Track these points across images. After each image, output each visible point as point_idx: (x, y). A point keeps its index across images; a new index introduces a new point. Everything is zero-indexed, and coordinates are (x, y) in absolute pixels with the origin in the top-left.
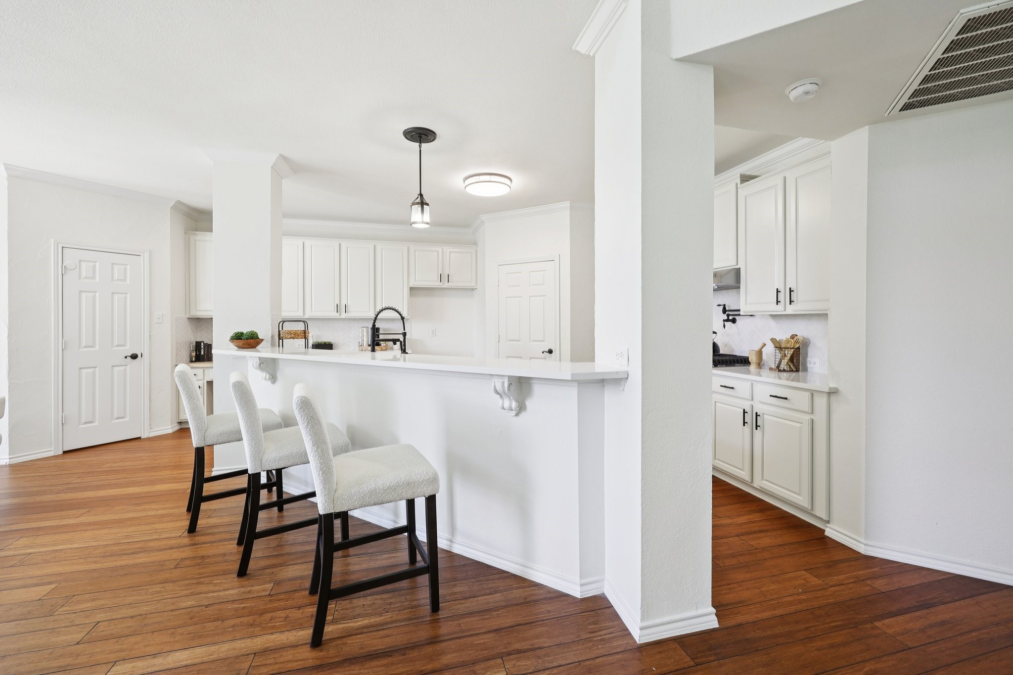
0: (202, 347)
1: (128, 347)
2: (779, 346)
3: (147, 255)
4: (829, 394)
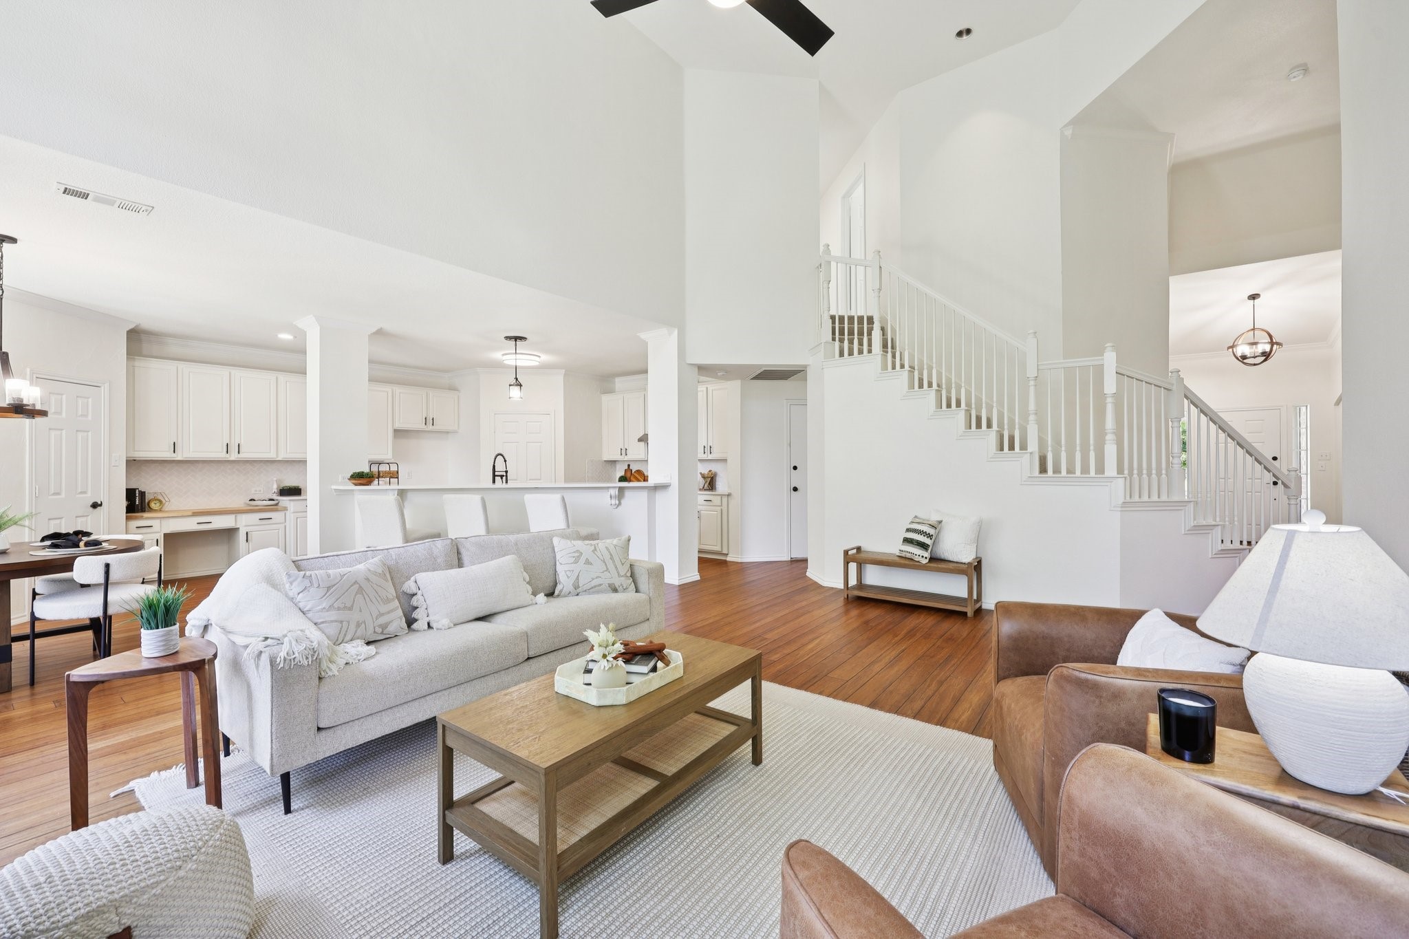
0: (137, 495)
1: (89, 494)
2: (703, 477)
3: (107, 385)
4: (728, 495)
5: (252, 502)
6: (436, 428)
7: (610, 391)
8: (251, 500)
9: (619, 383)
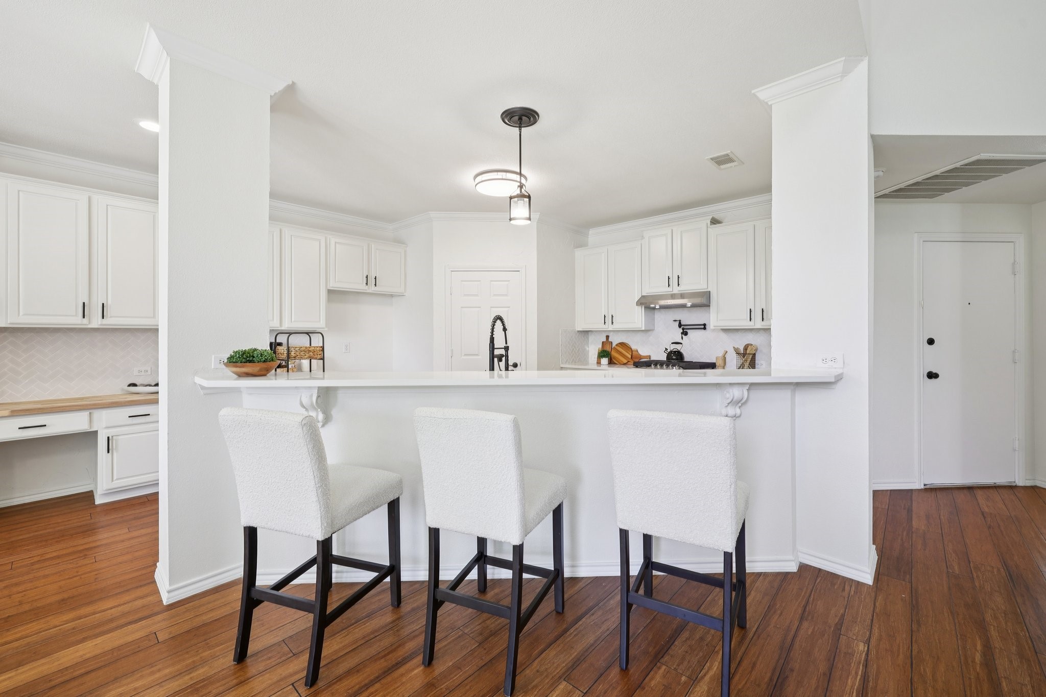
5: (133, 389)
6: (378, 289)
7: (582, 245)
8: (130, 385)
9: (593, 235)
